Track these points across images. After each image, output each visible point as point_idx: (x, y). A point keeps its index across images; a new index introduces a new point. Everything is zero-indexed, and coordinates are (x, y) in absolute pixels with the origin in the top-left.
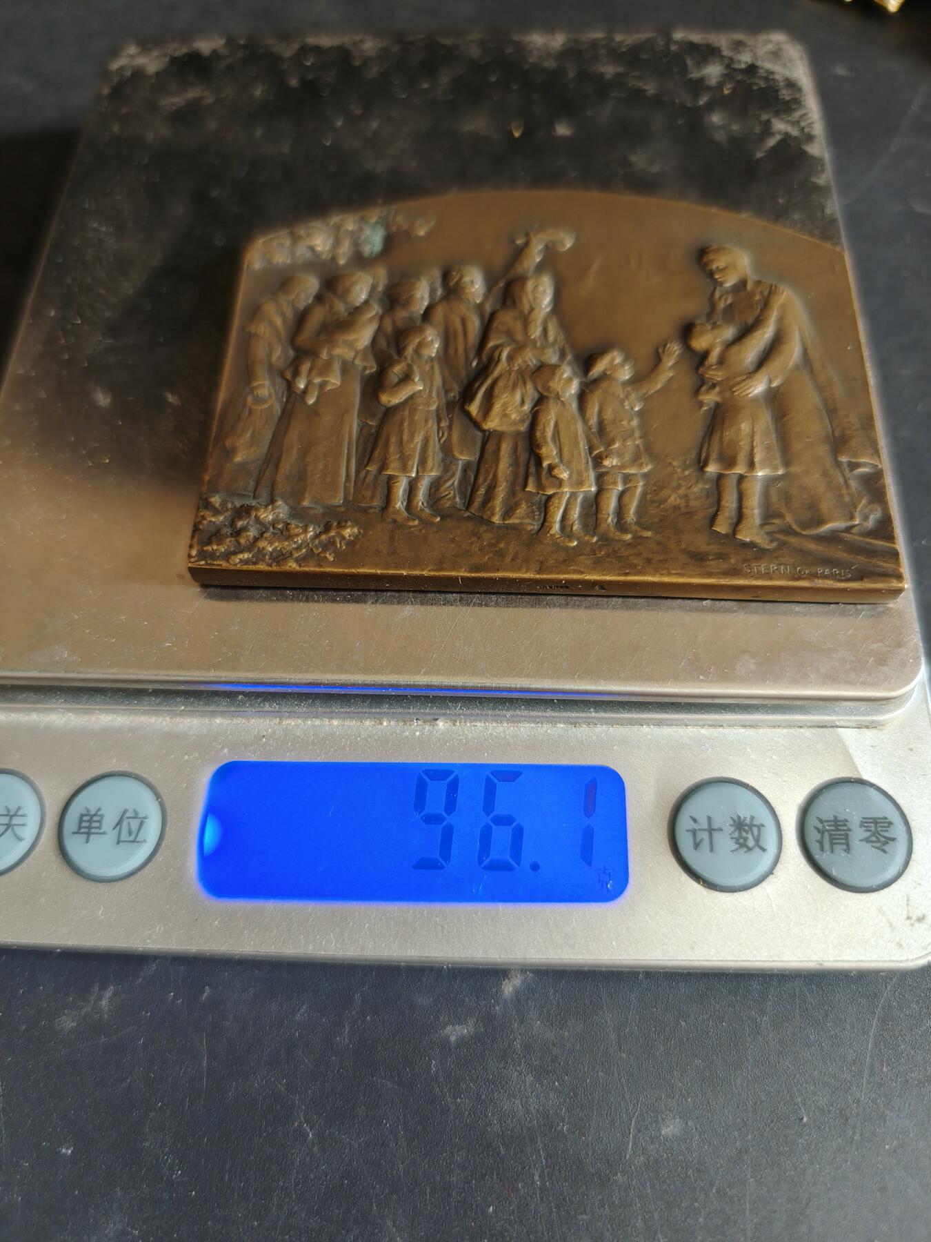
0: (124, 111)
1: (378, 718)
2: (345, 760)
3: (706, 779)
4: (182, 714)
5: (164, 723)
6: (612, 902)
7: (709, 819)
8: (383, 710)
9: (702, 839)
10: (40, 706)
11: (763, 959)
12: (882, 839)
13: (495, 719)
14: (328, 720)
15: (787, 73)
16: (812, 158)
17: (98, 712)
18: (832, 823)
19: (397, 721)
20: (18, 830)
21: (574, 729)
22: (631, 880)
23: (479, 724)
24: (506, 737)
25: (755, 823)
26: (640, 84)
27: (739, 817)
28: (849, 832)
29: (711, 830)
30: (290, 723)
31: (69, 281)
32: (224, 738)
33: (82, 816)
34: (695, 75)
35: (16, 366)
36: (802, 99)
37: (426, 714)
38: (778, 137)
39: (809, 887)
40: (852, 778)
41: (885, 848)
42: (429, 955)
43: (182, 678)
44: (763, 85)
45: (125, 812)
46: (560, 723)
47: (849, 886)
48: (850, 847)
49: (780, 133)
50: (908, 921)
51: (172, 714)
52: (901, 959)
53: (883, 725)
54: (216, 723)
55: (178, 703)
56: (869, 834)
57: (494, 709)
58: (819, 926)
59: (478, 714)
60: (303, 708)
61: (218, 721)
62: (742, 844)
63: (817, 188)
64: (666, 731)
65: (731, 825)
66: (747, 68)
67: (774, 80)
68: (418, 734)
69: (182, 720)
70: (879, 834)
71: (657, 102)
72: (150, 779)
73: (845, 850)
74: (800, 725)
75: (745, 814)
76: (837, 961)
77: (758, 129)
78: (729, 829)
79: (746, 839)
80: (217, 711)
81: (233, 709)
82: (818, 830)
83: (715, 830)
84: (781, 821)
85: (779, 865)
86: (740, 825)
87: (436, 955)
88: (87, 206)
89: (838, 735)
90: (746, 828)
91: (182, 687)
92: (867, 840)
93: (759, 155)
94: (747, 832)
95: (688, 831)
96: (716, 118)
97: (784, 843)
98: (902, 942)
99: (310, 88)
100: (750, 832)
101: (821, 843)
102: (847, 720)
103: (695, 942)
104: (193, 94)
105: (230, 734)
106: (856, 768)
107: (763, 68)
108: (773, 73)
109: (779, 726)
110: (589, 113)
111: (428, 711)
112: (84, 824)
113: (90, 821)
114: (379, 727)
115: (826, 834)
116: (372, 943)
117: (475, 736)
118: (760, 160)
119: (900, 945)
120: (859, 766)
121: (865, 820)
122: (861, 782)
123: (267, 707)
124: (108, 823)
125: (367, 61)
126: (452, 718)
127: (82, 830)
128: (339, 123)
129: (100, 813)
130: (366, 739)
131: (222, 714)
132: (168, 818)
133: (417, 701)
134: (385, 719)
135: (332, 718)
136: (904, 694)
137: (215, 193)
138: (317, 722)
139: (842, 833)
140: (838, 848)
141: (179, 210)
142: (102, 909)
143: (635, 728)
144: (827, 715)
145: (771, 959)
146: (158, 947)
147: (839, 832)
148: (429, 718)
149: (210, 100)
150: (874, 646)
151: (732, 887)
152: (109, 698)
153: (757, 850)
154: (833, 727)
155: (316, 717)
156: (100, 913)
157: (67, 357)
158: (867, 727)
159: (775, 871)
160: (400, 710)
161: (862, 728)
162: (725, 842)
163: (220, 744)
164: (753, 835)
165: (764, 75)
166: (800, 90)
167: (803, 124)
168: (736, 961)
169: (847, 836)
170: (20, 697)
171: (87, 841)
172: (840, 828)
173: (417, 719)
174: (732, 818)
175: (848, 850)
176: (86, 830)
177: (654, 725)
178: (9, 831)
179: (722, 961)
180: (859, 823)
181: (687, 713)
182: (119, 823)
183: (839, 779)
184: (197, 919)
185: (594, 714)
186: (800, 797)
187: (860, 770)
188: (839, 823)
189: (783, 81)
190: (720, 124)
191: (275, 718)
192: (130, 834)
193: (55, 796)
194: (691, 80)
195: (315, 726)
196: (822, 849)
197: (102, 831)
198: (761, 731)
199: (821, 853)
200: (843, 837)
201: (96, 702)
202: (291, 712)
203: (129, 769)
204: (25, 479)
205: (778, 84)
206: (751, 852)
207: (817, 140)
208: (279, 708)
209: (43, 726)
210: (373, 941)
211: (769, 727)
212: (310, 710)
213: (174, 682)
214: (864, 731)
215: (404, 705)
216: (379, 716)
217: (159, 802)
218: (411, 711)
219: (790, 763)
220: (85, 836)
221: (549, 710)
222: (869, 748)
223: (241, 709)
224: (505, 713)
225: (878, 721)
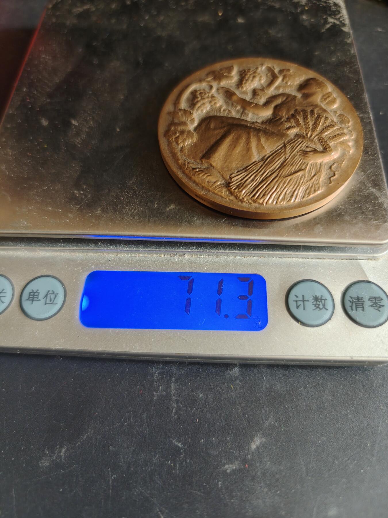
0: (58, 13)
2: (145, 271)
3: (301, 280)
4: (74, 251)
5: (67, 255)
6: (261, 331)
7: (303, 296)
8: (161, 250)
9: (300, 305)
10: (14, 248)
11: (326, 355)
12: (378, 306)
13: (210, 254)
14: (137, 254)
16: (345, 32)
17: (38, 250)
18: (356, 299)
19: (168, 255)
20: (2, 299)
21: (244, 259)
22: (269, 322)
23: (202, 256)
24: (214, 262)
25: (323, 298)
26: (273, 4)
27: (316, 296)
28: (364, 303)
29: (304, 301)
30: (121, 255)
32: (92, 261)
33: (30, 293)
35: (9, 110)
36: (341, 10)
38: (331, 24)
39: (346, 325)
40: (364, 280)
41: (380, 309)
42: (180, 352)
44: (324, 4)
45: (49, 291)
46: (238, 256)
47: (363, 325)
48: (364, 309)
49: (331, 23)
51: (70, 251)
53: (378, 259)
55: (73, 246)
56: (372, 303)
57: (209, 249)
58: (351, 342)
59: (202, 252)
60: (127, 248)
61: (90, 254)
62: (317, 307)
63: (347, 43)
64: (284, 260)
65: (313, 299)
68: (176, 260)
69: (75, 253)
70: (377, 304)
71: (280, 10)
72: (60, 278)
73: (362, 310)
74: (342, 258)
75: (318, 294)
76: (359, 357)
77: (322, 21)
78: (311, 300)
79: (319, 305)
80: (90, 250)
81: (97, 249)
82: (350, 301)
83: (306, 301)
84: (334, 298)
85: (333, 316)
86: (316, 299)
87: (183, 353)
88: (41, 49)
89: (358, 263)
90: (319, 300)
91: (75, 237)
92: (372, 306)
93: (323, 31)
94: (319, 302)
95: (294, 301)
96: (304, 17)
97: (335, 307)
99: (135, 5)
101: (351, 307)
102: (361, 256)
103: (296, 348)
104: (86, 7)
105: (95, 260)
106: (367, 276)
109: (333, 259)
110: (252, 14)
111: (181, 250)
112: (31, 296)
113: (34, 295)
114: (160, 257)
115: (354, 304)
116: (155, 347)
117: (201, 261)
118: (323, 33)
120: (368, 276)
121: (371, 298)
122: (369, 282)
123: (111, 248)
124: (41, 296)
126: (192, 254)
127: (30, 299)
128: (147, 18)
129: (38, 292)
130: (154, 262)
131: (92, 251)
132: (67, 294)
133: (176, 246)
134: (162, 254)
135: (139, 253)
137: (94, 44)
138: (133, 255)
139: (361, 303)
140: (360, 309)
141: (80, 50)
143: (270, 258)
144: (353, 253)
145: (330, 355)
146: (62, 348)
147: (359, 303)
148: (181, 253)
149: (94, 9)
150: (374, 222)
151: (313, 325)
152: (44, 245)
153: (324, 309)
154: (356, 259)
155: (133, 253)
156: (37, 333)
157: (30, 106)
158: (371, 259)
159: (332, 318)
160: (169, 250)
161: (369, 260)
162: (310, 306)
163: (91, 263)
164: (322, 303)
166: (340, 7)
167: (341, 19)
168: (315, 356)
169: (363, 304)
170: (5, 244)
171: (32, 303)
172: (361, 301)
173: (176, 254)
174: (313, 296)
175: (363, 310)
176: (32, 299)
177: (279, 257)
179: (309, 356)
180: (368, 299)
181: (293, 251)
182: (46, 296)
183: (360, 280)
184: (78, 337)
185: (252, 252)
186: (343, 288)
187: (368, 277)
188: (359, 299)
189: (333, 3)
190: (307, 19)
191: (115, 253)
192: (51, 300)
193: (19, 285)
194: (294, 2)
196: (352, 309)
197: (38, 299)
198: (325, 260)
199: (351, 311)
200: (361, 305)
201: (38, 246)
202: (122, 250)
203: (51, 274)
204: (10, 154)
205: (330, 4)
206: (321, 310)
207: (347, 25)
208: (117, 248)
209: (15, 256)
210: (156, 346)
211: (329, 259)
212: (130, 249)
213: (71, 234)
214: (370, 261)
215: (171, 247)
216: (160, 252)
217: (64, 287)
218: (174, 250)
219: (338, 274)
220: (31, 301)
221: (233, 250)
222: (372, 268)
223: (100, 249)
224: (214, 251)
225: (376, 257)
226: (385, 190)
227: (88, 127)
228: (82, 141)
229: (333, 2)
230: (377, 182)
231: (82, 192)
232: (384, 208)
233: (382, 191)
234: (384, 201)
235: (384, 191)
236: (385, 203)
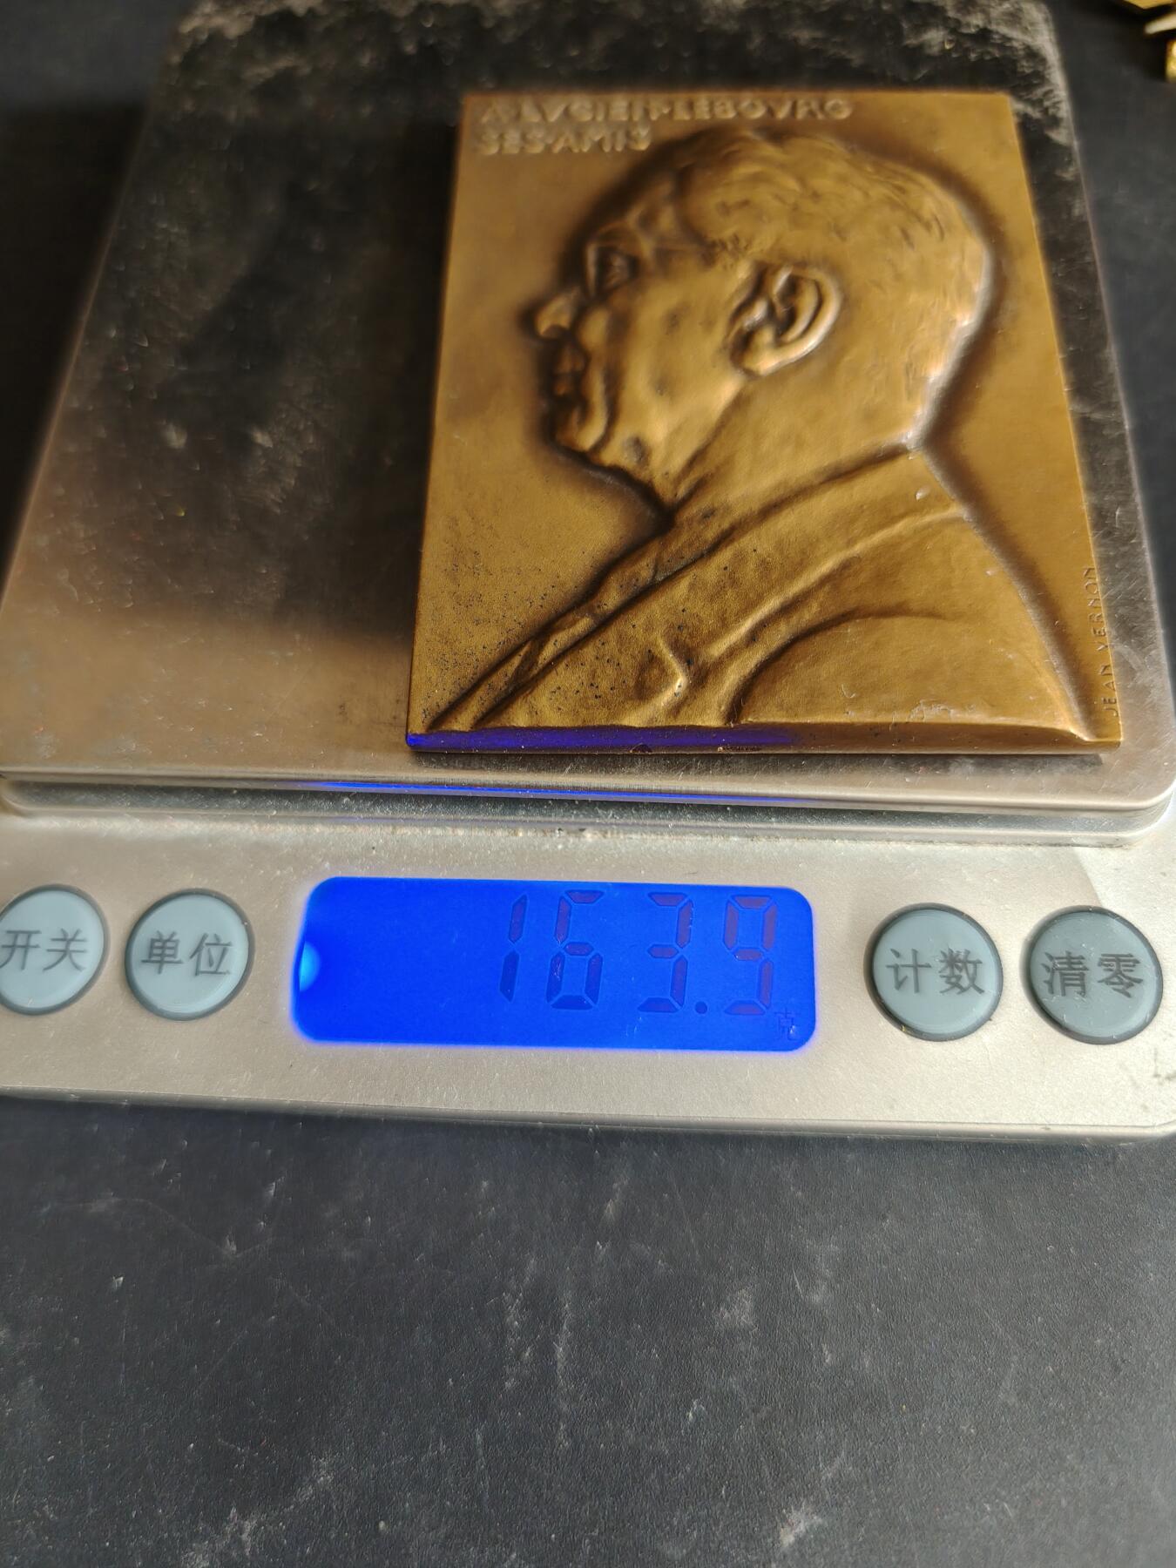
0: (200, 83)
1: (513, 827)
2: (473, 877)
3: (911, 906)
4: (273, 820)
5: (252, 832)
6: (795, 1052)
7: (915, 953)
8: (516, 818)
9: (906, 977)
10: (102, 810)
12: (1126, 981)
13: (655, 829)
14: (451, 829)
15: (1028, 40)
16: (1058, 146)
17: (171, 818)
18: (1065, 961)
19: (536, 831)
20: (78, 959)
21: (751, 843)
22: (818, 1025)
23: (634, 836)
24: (666, 852)
25: (971, 958)
26: (844, 53)
27: (951, 951)
28: (1085, 972)
29: (916, 967)
30: (406, 832)
31: (132, 294)
32: (324, 850)
33: (153, 941)
34: (912, 41)
35: (68, 398)
36: (1046, 72)
37: (571, 823)
39: (1035, 1036)
40: (1090, 907)
41: (1130, 991)
42: (572, 1111)
43: (276, 776)
44: (997, 54)
45: (204, 937)
46: (734, 835)
47: (1083, 1036)
48: (1087, 989)
50: (1156, 1080)
51: (262, 820)
52: (1145, 1124)
53: (1130, 844)
54: (315, 831)
55: (268, 808)
56: (1110, 974)
57: (653, 817)
58: (1046, 1083)
59: (633, 824)
60: (422, 813)
61: (318, 829)
62: (954, 984)
63: (1063, 184)
64: (864, 846)
65: (941, 961)
66: (978, 32)
67: (1011, 47)
68: (560, 847)
69: (273, 828)
70: (1124, 976)
71: (864, 74)
72: (234, 898)
73: (1081, 993)
74: (1029, 841)
75: (958, 947)
76: (1068, 1125)
78: (938, 964)
79: (959, 978)
80: (317, 817)
81: (337, 814)
82: (1047, 968)
83: (921, 966)
84: (1002, 958)
85: (999, 1010)
86: (952, 961)
87: (580, 1112)
88: (154, 201)
89: (1074, 855)
90: (960, 964)
91: (275, 786)
92: (1107, 981)
94: (961, 970)
95: (888, 967)
97: (1005, 984)
98: (1147, 1104)
99: (430, 54)
100: (964, 971)
101: (1051, 983)
102: (1085, 837)
103: (894, 1100)
104: (283, 63)
105: (333, 845)
106: (1096, 895)
107: (997, 33)
108: (1010, 39)
109: (1002, 844)
111: (573, 819)
112: (157, 951)
113: (163, 948)
114: (514, 838)
115: (1057, 974)
116: (503, 1096)
117: (630, 850)
119: (1145, 1108)
120: (1099, 893)
121: (1105, 958)
122: (1101, 912)
123: (378, 812)
124: (184, 950)
125: (501, 22)
126: (603, 828)
127: (154, 958)
129: (174, 938)
130: (498, 852)
131: (323, 820)
132: (257, 944)
133: (559, 807)
134: (520, 829)
135: (456, 827)
136: (1156, 805)
137: (313, 186)
138: (439, 832)
139: (1077, 972)
140: (1071, 990)
141: (269, 206)
142: (178, 1052)
143: (826, 843)
144: (1061, 829)
145: (987, 1122)
146: (246, 1097)
147: (1073, 972)
148: (574, 828)
149: (306, 71)
151: (940, 1035)
152: (186, 801)
153: (972, 989)
154: (1069, 845)
155: (437, 825)
156: (176, 1056)
157: (131, 387)
158: (1111, 846)
159: (994, 1016)
160: (539, 818)
161: (1104, 847)
162: (934, 981)
163: (320, 856)
164: (968, 974)
165: (999, 42)
166: (1043, 61)
167: (1047, 103)
168: (944, 1123)
169: (1082, 977)
170: (77, 800)
171: (160, 972)
172: (1076, 966)
173: (560, 830)
174: (942, 952)
175: (1083, 992)
176: (158, 958)
177: (849, 840)
178: (66, 960)
179: (926, 1122)
180: (1097, 961)
181: (889, 824)
182: (198, 950)
183: (1074, 907)
184: (291, 1066)
185: (775, 825)
186: (1027, 927)
187: (1100, 897)
188: (1073, 961)
189: (1024, 49)
191: (388, 826)
192: (211, 963)
193: (120, 918)
194: (906, 47)
195: (437, 837)
196: (1052, 991)
197: (177, 959)
198: (981, 849)
199: (1049, 995)
200: (1078, 977)
201: (170, 806)
202: (407, 819)
203: (209, 887)
204: (82, 535)
205: (1016, 53)
206: (965, 993)
207: (1064, 124)
208: (393, 813)
209: (105, 834)
210: (505, 1094)
211: (989, 843)
212: (430, 816)
213: (265, 780)
214: (1107, 850)
215: (545, 812)
216: (513, 825)
217: (246, 926)
218: (552, 819)
219: (1014, 887)
220: (157, 965)
221: (720, 819)
222: (1113, 871)
223: (348, 815)
224: (667, 822)
225: (1123, 839)
226: (1156, 648)
227: (301, 452)
228: (285, 497)
229: (1024, 44)
230: (1135, 624)
231: (291, 654)
232: (1152, 702)
233: (1145, 650)
234: (1152, 681)
235: (1153, 652)
236: (1154, 687)
